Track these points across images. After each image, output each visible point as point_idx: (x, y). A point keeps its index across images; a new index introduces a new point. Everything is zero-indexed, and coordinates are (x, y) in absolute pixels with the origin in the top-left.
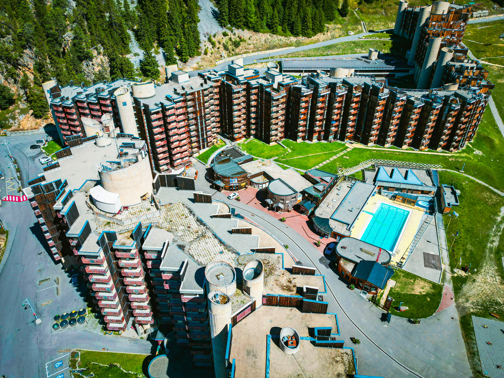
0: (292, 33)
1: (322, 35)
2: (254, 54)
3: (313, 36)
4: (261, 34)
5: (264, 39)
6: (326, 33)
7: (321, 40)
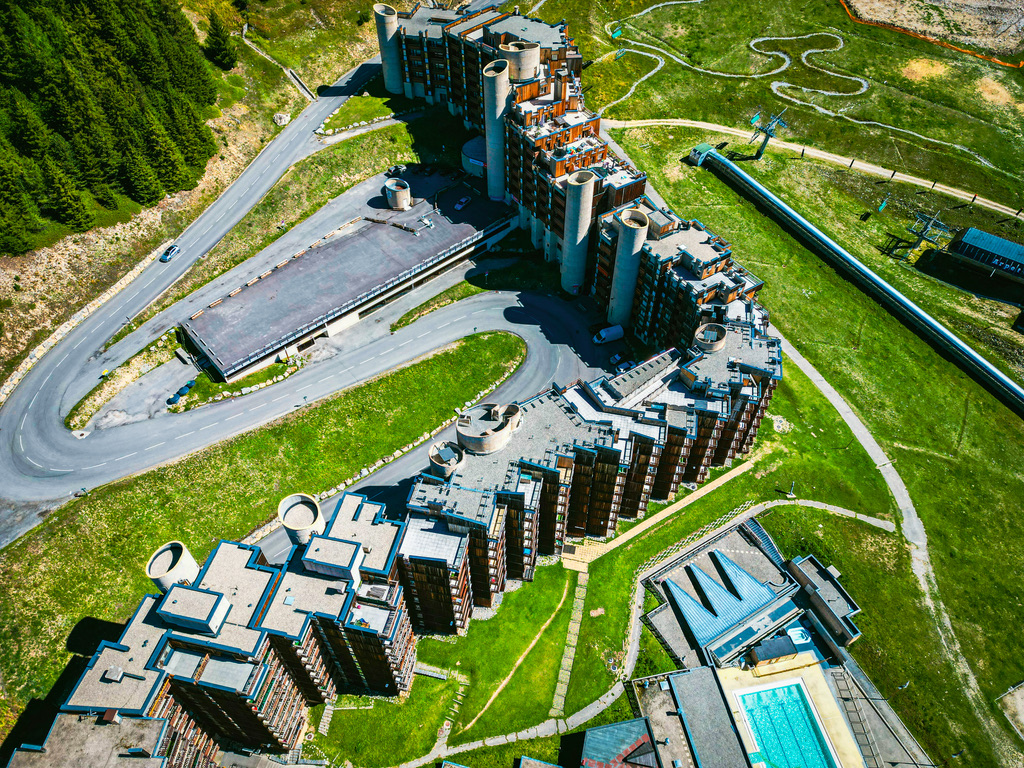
0: (137, 198)
1: (219, 163)
2: (63, 329)
3: (198, 177)
4: (43, 254)
5: (64, 264)
6: (223, 151)
7: (226, 178)
